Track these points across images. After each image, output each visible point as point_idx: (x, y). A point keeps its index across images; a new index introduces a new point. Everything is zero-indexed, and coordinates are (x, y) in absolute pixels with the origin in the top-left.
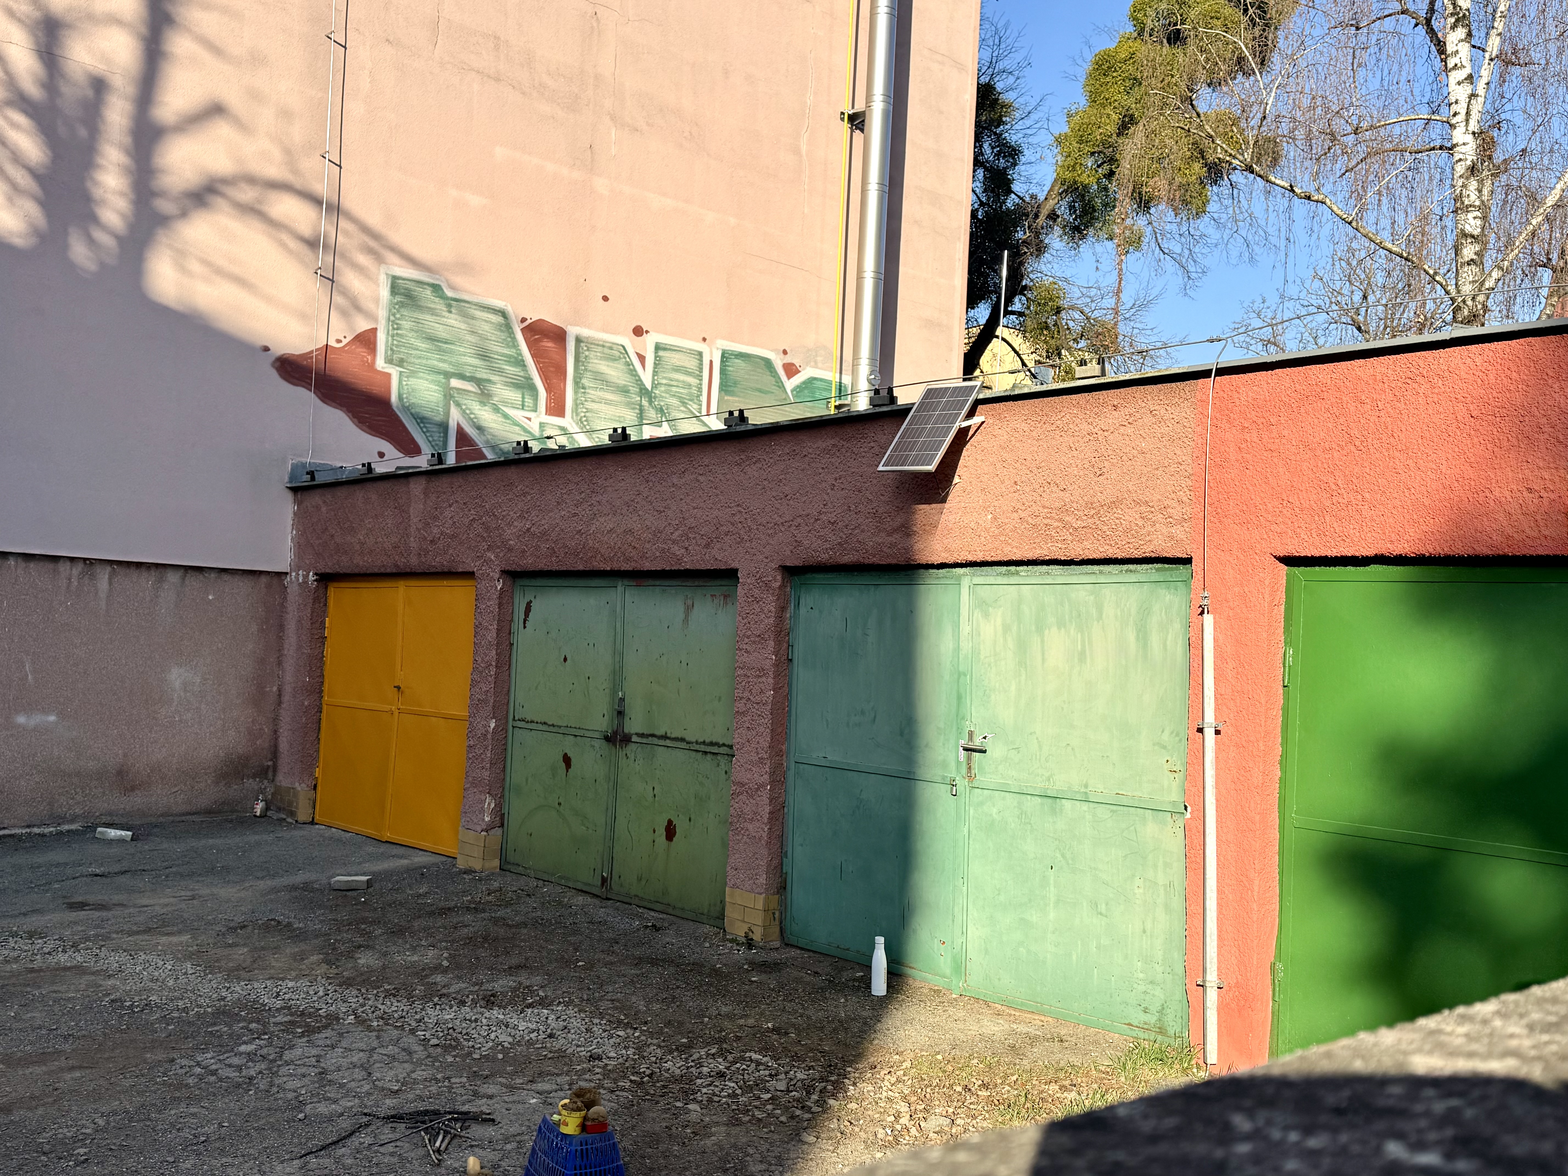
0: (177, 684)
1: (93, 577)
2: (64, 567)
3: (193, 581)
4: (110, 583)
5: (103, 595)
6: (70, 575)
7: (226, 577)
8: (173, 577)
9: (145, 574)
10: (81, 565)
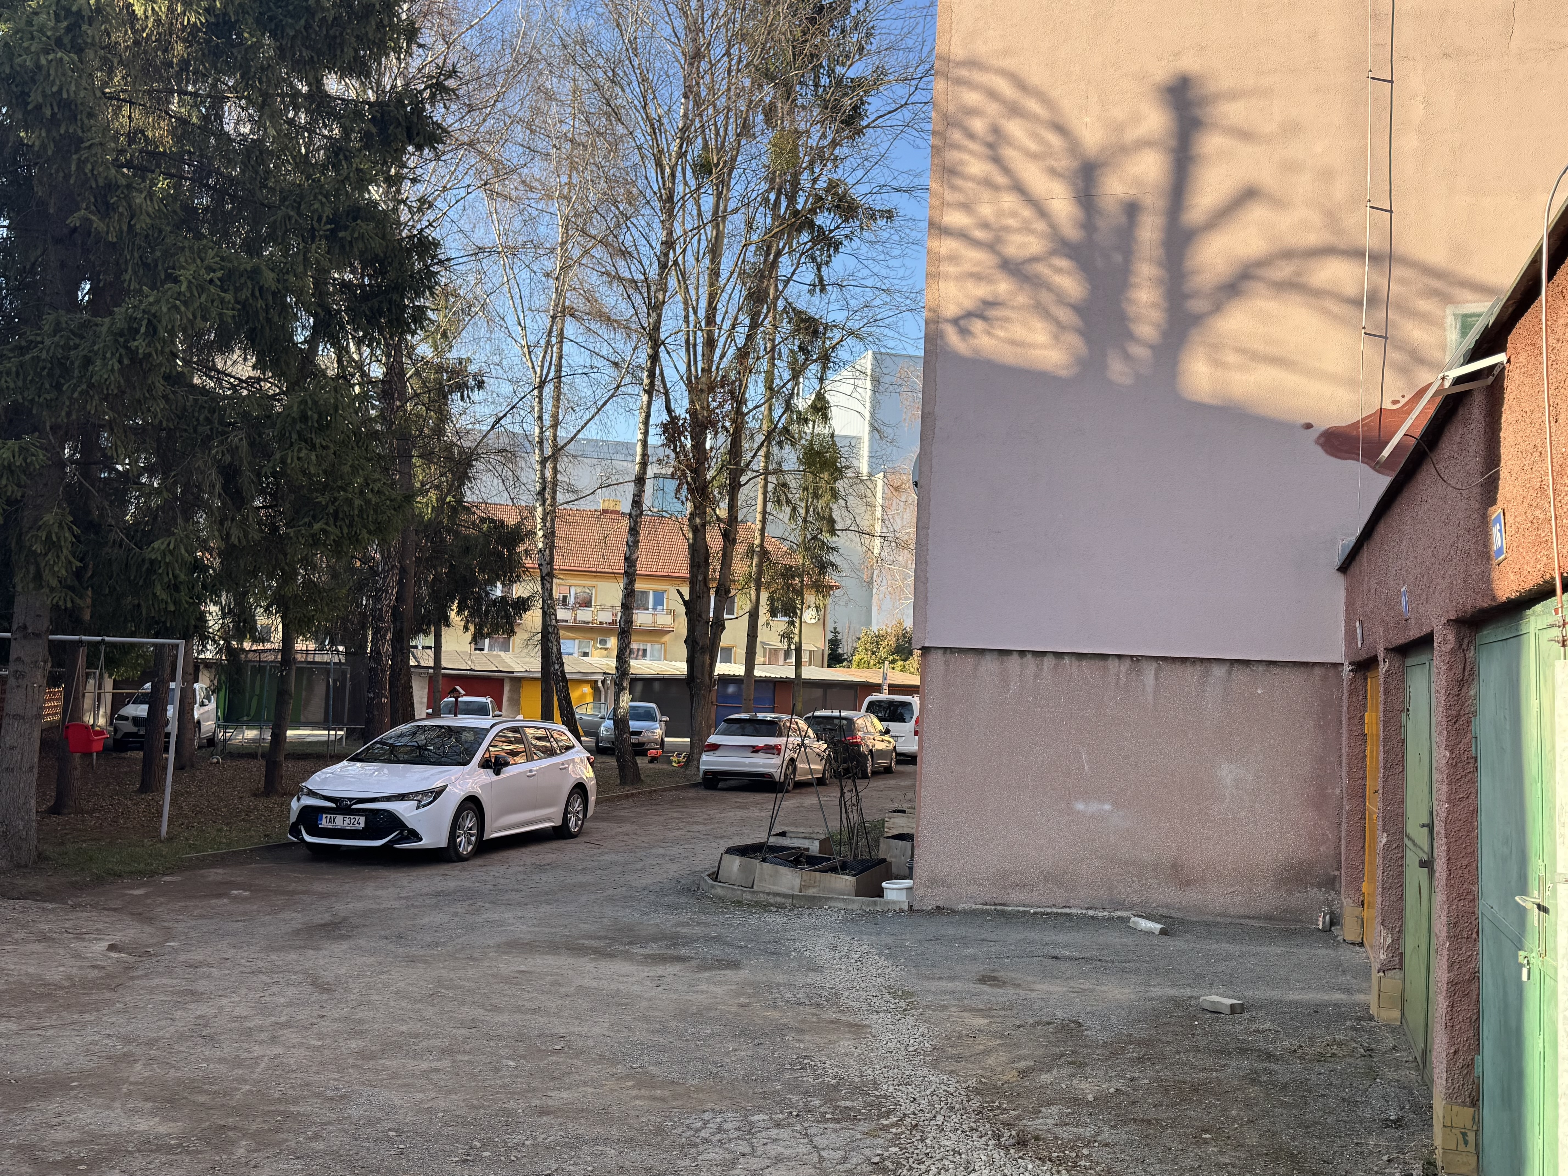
0: (1229, 781)
1: (1139, 673)
2: (1113, 664)
3: (1241, 676)
4: (1156, 679)
5: (1150, 690)
6: (1119, 672)
7: (1275, 670)
8: (1219, 672)
9: (1189, 669)
10: (1128, 662)
